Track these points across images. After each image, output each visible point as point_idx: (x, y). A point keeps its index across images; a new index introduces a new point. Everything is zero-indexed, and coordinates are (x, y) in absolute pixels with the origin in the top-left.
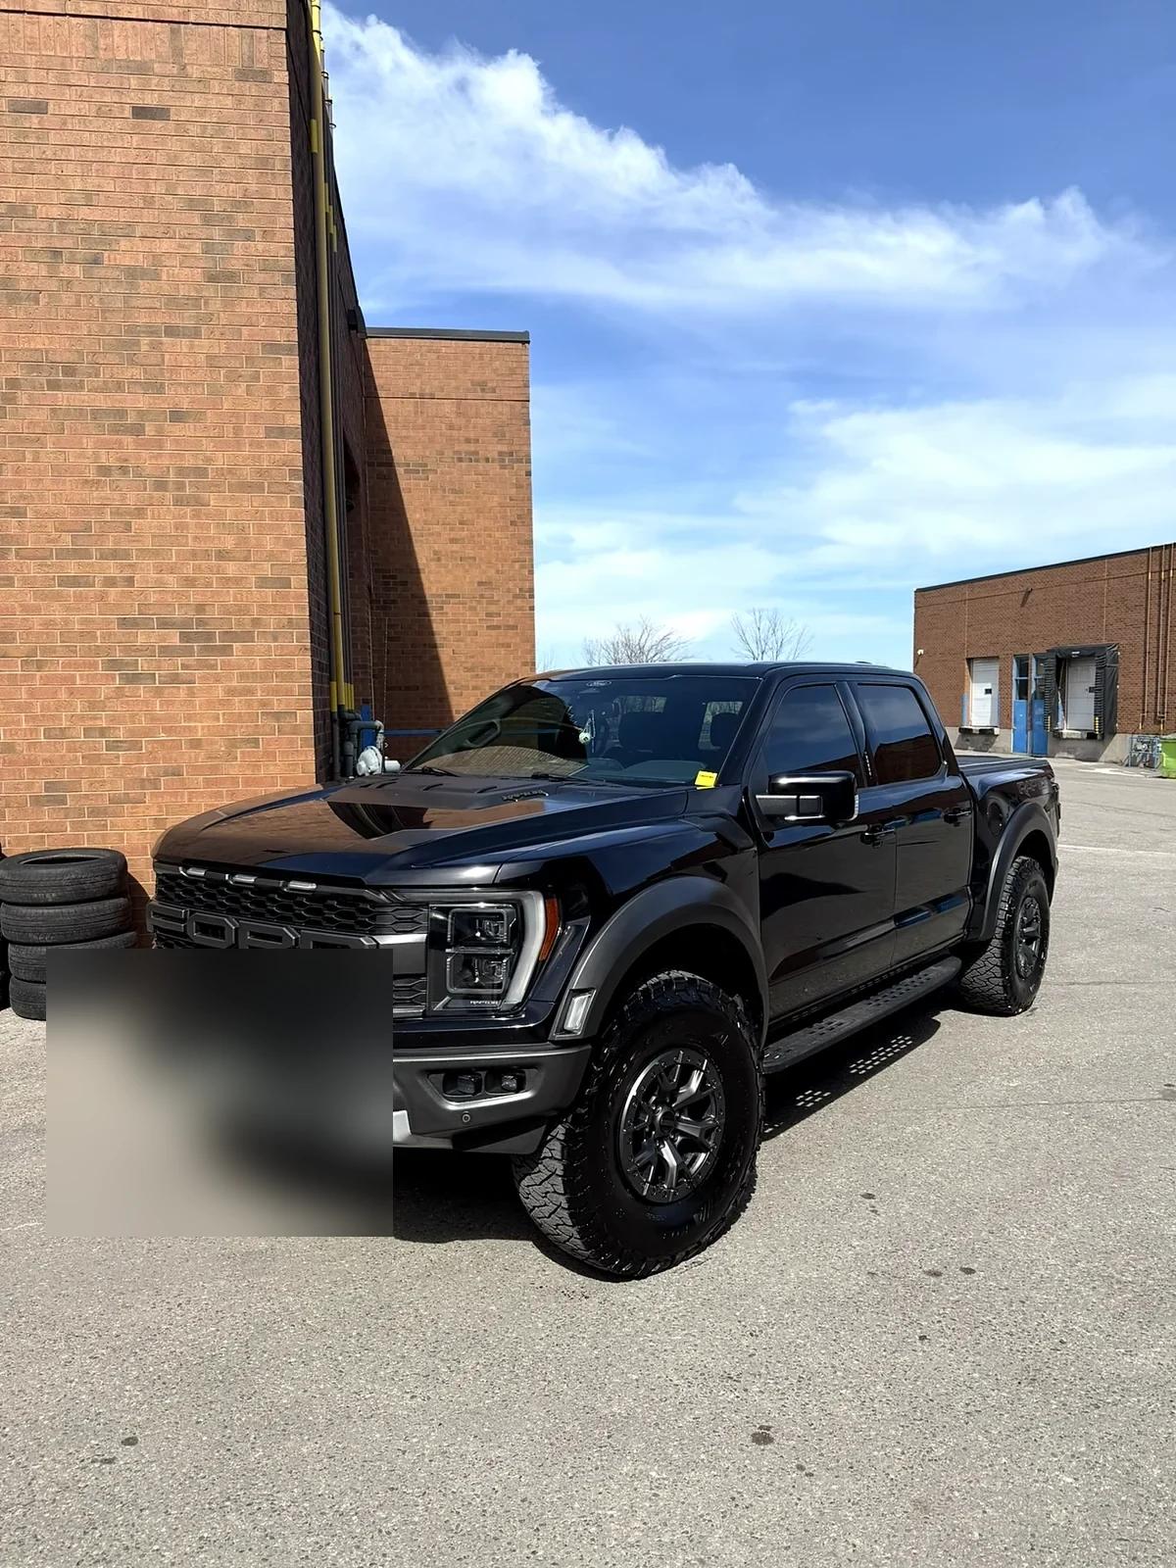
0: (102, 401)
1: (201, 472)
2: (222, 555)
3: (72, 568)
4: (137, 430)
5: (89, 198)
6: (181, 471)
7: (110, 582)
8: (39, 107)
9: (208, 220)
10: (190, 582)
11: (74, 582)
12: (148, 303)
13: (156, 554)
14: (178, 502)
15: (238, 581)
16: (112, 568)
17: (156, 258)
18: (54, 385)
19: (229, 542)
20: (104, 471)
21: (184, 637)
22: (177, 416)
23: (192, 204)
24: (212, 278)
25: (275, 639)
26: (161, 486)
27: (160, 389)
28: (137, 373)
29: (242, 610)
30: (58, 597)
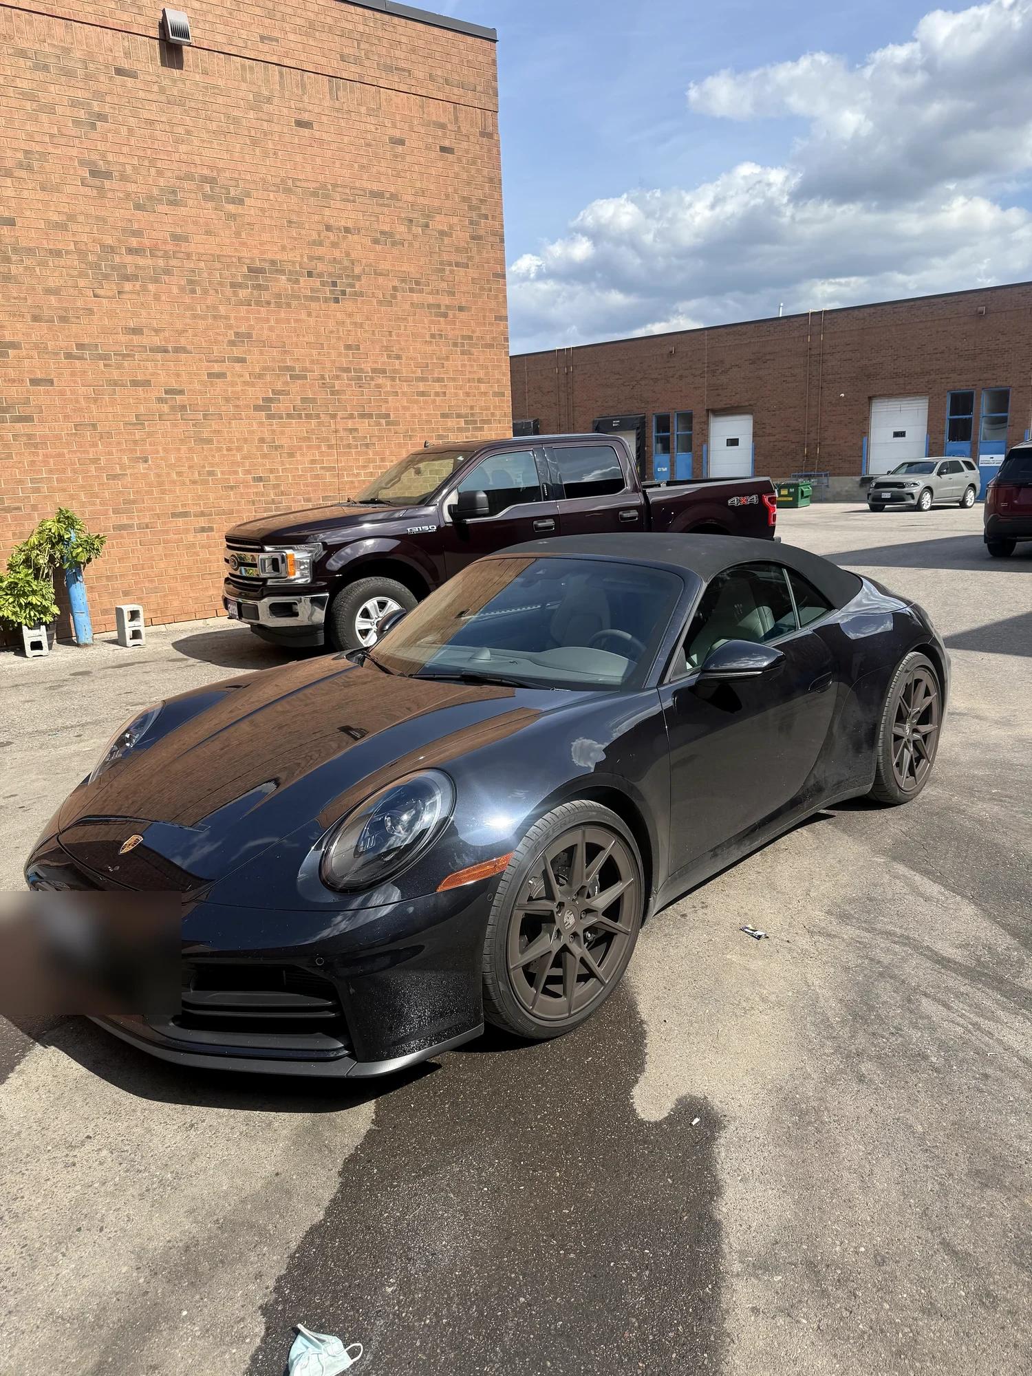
0: (431, 299)
1: (470, 338)
2: (480, 380)
3: (422, 387)
4: (445, 315)
5: (423, 193)
6: (463, 337)
7: (437, 394)
8: (401, 142)
9: (471, 208)
10: (467, 394)
11: (423, 394)
12: (448, 249)
13: (454, 380)
14: (463, 353)
15: (485, 394)
16: (437, 387)
17: (451, 227)
18: (411, 290)
19: (481, 374)
20: (433, 336)
21: (467, 423)
22: (461, 309)
23: (465, 199)
24: (473, 238)
25: (500, 423)
26: (455, 345)
27: (453, 294)
28: (444, 285)
29: (487, 409)
30: (417, 402)
